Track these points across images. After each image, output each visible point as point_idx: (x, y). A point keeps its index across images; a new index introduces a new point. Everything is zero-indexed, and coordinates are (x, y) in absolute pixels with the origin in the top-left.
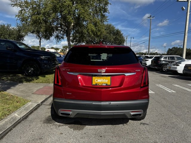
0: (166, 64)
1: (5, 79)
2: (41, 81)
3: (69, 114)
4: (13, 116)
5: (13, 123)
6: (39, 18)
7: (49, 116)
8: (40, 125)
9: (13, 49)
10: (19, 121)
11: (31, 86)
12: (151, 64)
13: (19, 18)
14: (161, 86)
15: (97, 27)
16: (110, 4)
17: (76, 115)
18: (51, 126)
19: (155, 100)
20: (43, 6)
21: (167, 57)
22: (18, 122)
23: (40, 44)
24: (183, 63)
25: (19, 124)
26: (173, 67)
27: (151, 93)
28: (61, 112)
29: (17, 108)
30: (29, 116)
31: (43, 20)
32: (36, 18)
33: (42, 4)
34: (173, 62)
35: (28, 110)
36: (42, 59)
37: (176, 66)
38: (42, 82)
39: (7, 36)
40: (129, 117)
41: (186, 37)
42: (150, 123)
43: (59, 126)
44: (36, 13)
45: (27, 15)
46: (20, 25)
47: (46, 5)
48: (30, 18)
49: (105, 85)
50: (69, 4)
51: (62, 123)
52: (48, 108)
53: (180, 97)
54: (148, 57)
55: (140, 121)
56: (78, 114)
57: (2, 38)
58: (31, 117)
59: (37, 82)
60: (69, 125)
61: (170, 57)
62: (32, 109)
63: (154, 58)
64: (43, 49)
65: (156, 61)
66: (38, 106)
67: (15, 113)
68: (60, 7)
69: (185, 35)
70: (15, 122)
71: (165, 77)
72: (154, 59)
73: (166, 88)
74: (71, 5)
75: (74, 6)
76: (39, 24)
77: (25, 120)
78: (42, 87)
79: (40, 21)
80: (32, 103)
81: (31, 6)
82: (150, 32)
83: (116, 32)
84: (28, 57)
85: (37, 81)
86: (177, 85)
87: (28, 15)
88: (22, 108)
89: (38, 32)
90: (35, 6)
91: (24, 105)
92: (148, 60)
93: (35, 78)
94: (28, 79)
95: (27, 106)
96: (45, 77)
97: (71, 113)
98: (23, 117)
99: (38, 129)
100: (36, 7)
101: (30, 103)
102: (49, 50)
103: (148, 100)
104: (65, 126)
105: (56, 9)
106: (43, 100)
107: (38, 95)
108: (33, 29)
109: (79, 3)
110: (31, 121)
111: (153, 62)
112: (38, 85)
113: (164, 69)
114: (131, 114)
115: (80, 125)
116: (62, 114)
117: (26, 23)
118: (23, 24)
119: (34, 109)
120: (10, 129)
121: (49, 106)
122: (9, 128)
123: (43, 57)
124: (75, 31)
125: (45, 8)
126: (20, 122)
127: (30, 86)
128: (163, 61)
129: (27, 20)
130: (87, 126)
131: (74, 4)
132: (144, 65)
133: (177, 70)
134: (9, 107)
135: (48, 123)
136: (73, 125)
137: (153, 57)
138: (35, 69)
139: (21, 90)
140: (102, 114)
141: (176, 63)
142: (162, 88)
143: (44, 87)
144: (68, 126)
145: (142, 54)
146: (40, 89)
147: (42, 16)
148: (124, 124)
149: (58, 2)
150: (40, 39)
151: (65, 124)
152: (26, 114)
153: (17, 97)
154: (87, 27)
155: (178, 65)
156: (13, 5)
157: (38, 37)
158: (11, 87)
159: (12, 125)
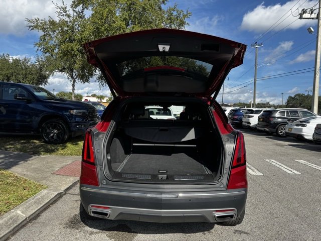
0: (284, 124)
1: (10, 148)
2: (69, 152)
3: (106, 214)
4: (14, 214)
5: (12, 228)
6: (72, 48)
7: (76, 215)
8: (58, 231)
9: (26, 98)
10: (23, 224)
11: (52, 160)
12: (258, 124)
13: (40, 48)
14: (274, 162)
15: (166, 62)
16: (188, 23)
17: (118, 216)
18: (76, 233)
19: (263, 188)
20: (80, 28)
21: (285, 112)
22: (20, 226)
23: (74, 89)
24: (312, 121)
25: (23, 230)
26: (295, 128)
27: (257, 175)
28: (92, 209)
29: (22, 199)
30: (42, 214)
31: (78, 51)
32: (67, 48)
33: (78, 26)
34: (296, 120)
35: (41, 204)
36: (72, 115)
37: (300, 127)
38: (71, 154)
39: (20, 77)
40: (212, 221)
41: (318, 77)
42: (252, 231)
43: (91, 233)
44: (68, 39)
45: (53, 42)
46: (42, 58)
47: (84, 26)
48: (58, 47)
50: (120, 25)
51: (97, 228)
52: (76, 201)
53: (307, 182)
54: (252, 112)
55: (234, 227)
56: (121, 214)
57: (13, 80)
58: (45, 215)
59: (62, 154)
60: (108, 233)
61: (291, 112)
62: (48, 202)
63: (262, 112)
64: (79, 98)
65: (267, 117)
66: (60, 196)
67: (17, 208)
68: (106, 29)
69: (315, 74)
70: (16, 225)
71: (282, 146)
72: (262, 115)
73: (282, 165)
74: (125, 26)
75: (129, 27)
76: (72, 57)
77: (33, 221)
78: (69, 162)
79: (73, 52)
80: (48, 190)
81: (60, 29)
82: (256, 69)
83: (198, 70)
84: (50, 111)
85: (62, 152)
86: (302, 161)
87: (55, 42)
88: (31, 201)
89: (70, 70)
90: (66, 28)
91: (35, 194)
92: (252, 117)
93: (61, 146)
94: (48, 149)
95: (39, 196)
96: (77, 144)
97: (109, 211)
98: (30, 216)
99: (53, 238)
100: (67, 30)
101: (45, 192)
102: (89, 99)
103: (246, 191)
104: (100, 234)
105: (99, 33)
106: (70, 185)
107: (61, 176)
108: (63, 64)
109: (137, 23)
110: (44, 225)
111: (261, 120)
112: (63, 158)
113: (281, 132)
114: (215, 216)
115: (127, 233)
116: (94, 212)
117: (52, 55)
118: (47, 57)
119: (51, 202)
121: (77, 196)
122: (4, 236)
123: (74, 112)
124: (130, 68)
125: (83, 32)
126: (24, 226)
127: (49, 161)
128: (278, 118)
129: (53, 50)
130: (139, 235)
131: (128, 25)
132: (247, 124)
133: (302, 133)
134: (9, 199)
135: (73, 228)
136: (115, 232)
137: (262, 110)
138: (60, 131)
139: (34, 167)
140: (163, 215)
141: (301, 122)
142: (276, 165)
143: (73, 162)
144: (105, 235)
145: (244, 105)
146: (66, 165)
147: (76, 45)
148: (205, 232)
149: (102, 22)
150: (74, 82)
151: (101, 230)
152: (36, 211)
153: (26, 180)
154: (150, 62)
155: (304, 126)
156: (32, 28)
157: (70, 78)
158: (19, 162)
159: (11, 231)
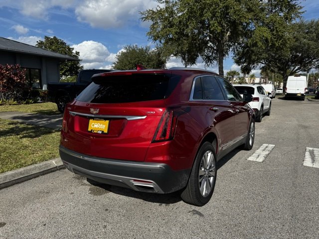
4: (50, 162)
8: (67, 179)
22: (50, 171)
49: (101, 132)
60: (93, 186)
70: (46, 169)
77: (61, 170)
89: (183, 54)
98: (60, 166)
108: (176, 49)
114: (133, 184)
120: (36, 175)
122: (34, 174)
126: (54, 171)
144: (90, 187)
156: (144, 19)
157: (183, 61)
159: (40, 172)
